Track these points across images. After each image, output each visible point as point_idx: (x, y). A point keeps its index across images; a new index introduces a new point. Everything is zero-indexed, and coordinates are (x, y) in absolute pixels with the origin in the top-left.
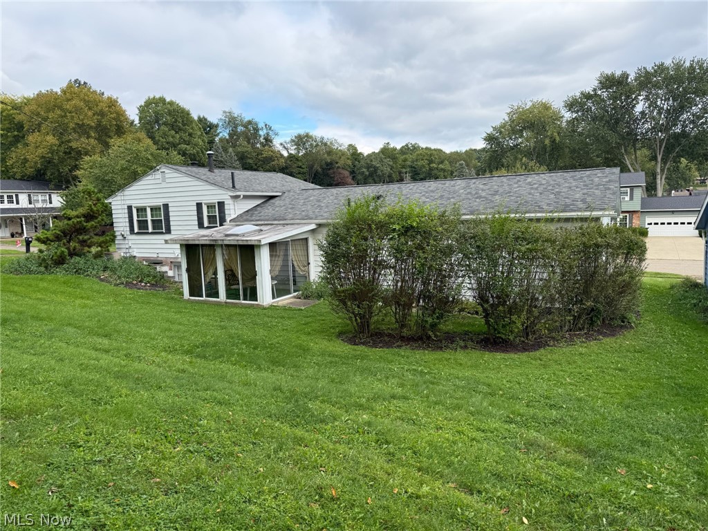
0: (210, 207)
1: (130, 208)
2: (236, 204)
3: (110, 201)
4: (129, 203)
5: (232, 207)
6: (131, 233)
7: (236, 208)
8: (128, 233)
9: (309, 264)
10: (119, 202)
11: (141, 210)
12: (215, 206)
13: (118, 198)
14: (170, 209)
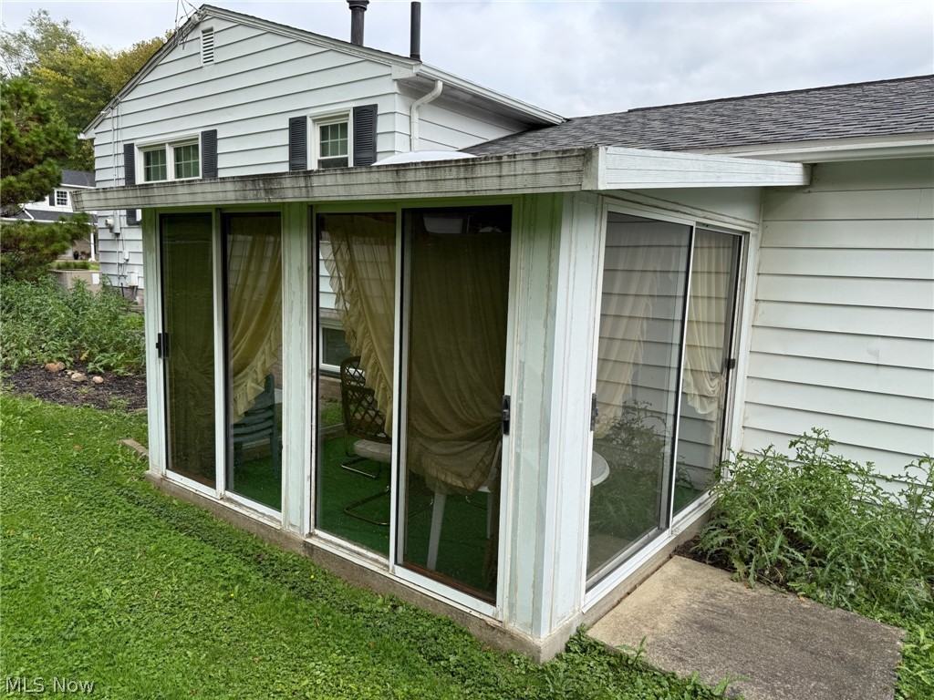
0: (330, 131)
1: (129, 150)
2: (415, 116)
3: (91, 134)
4: (127, 136)
5: (400, 124)
6: (129, 223)
7: (416, 134)
8: (124, 221)
9: (730, 364)
10: (108, 138)
11: (154, 156)
12: (345, 126)
13: (107, 125)
14: (221, 148)
